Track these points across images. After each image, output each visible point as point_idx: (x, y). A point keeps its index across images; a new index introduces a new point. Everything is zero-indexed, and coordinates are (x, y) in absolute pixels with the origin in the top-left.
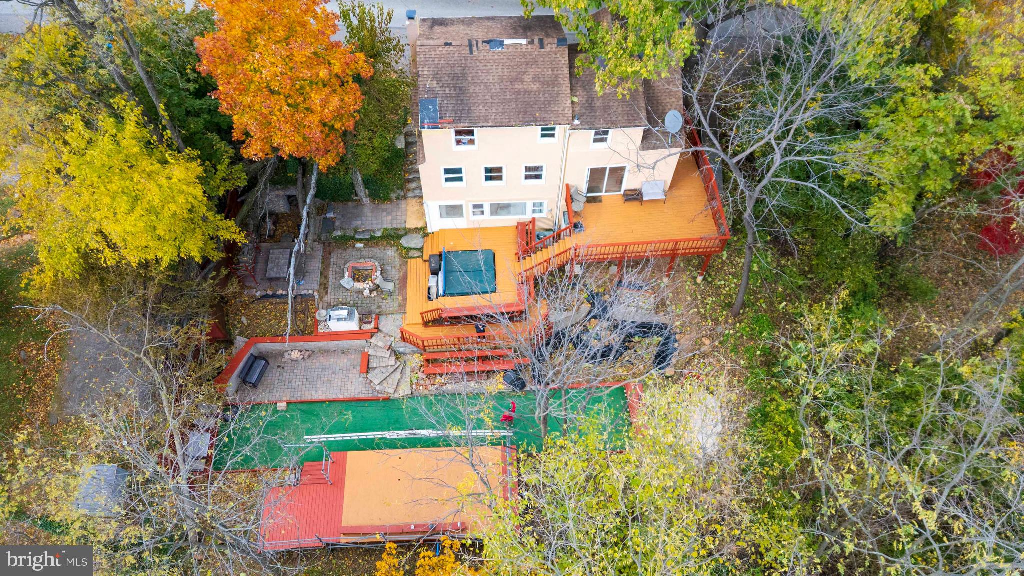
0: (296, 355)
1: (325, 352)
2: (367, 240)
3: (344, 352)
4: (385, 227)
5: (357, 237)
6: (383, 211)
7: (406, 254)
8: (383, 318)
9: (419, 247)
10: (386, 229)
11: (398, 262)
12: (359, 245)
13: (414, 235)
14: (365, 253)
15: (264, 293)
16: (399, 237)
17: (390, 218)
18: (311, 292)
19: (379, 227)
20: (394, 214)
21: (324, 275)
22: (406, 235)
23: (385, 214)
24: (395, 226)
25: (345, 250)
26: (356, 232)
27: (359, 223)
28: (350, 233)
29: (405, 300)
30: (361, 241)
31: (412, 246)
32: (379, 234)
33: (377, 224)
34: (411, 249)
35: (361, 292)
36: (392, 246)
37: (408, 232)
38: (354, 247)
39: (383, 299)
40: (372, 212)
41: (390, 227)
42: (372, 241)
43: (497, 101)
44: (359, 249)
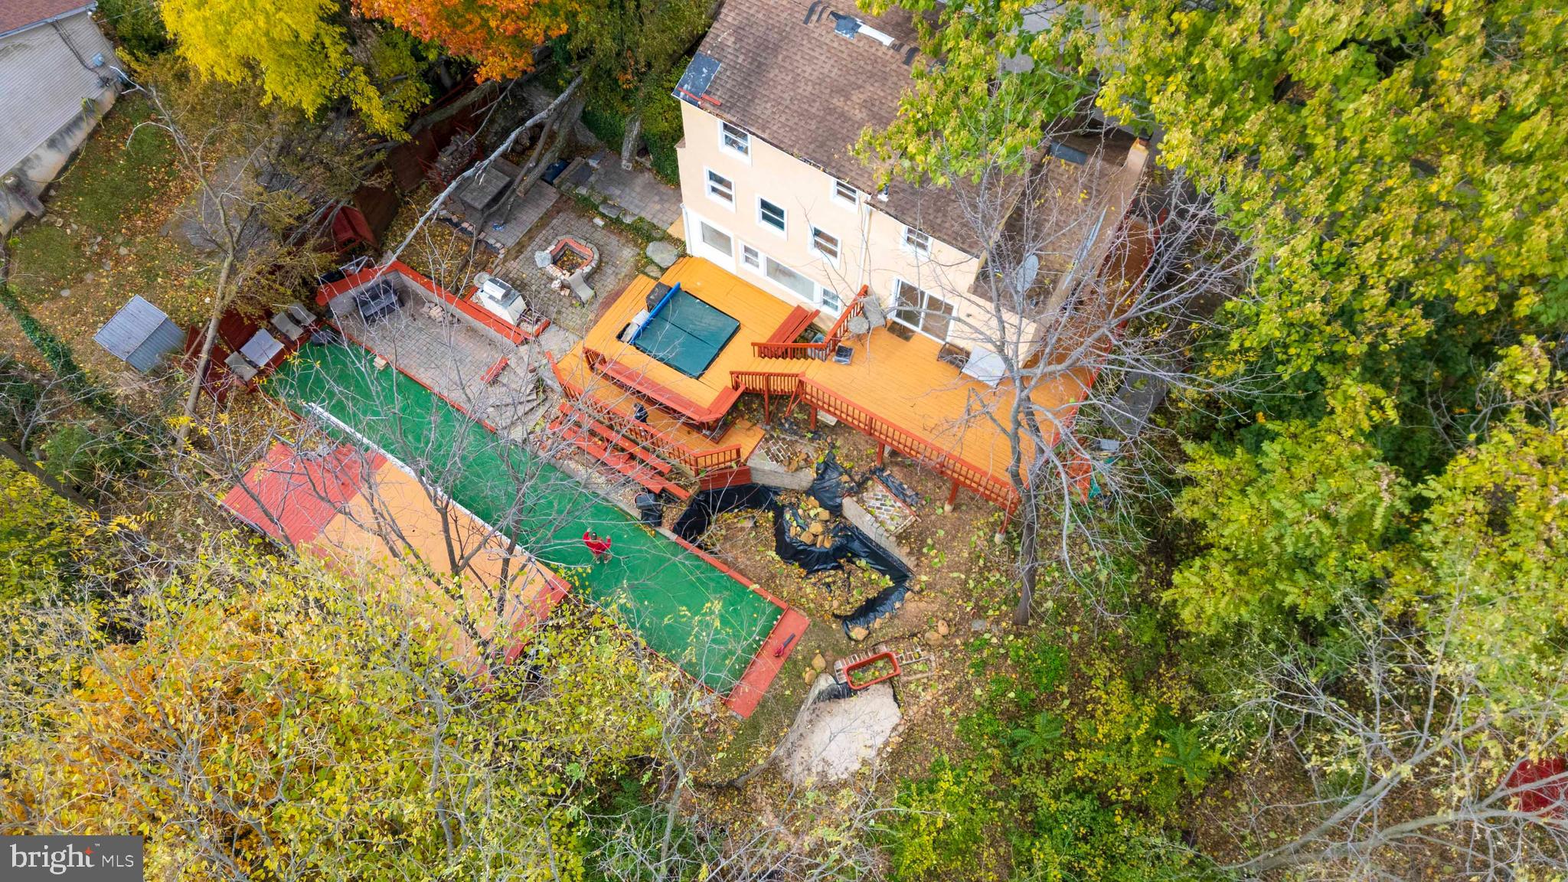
0: (436, 312)
1: (471, 331)
2: (611, 219)
3: (491, 343)
4: (643, 215)
5: (601, 209)
6: (659, 193)
7: (643, 265)
8: (553, 329)
9: (663, 265)
10: (641, 219)
11: (625, 271)
12: (598, 221)
13: (670, 247)
14: (598, 236)
15: (449, 216)
16: (650, 239)
17: (658, 207)
18: (498, 245)
19: (636, 211)
20: (667, 205)
21: (530, 235)
22: (661, 239)
23: (657, 198)
24: (655, 221)
25: (579, 217)
26: (604, 201)
27: (618, 192)
28: (596, 199)
29: (596, 322)
30: (603, 216)
31: (657, 259)
32: (628, 220)
33: (637, 206)
34: (652, 262)
35: (551, 279)
36: (636, 245)
37: (667, 238)
38: (591, 220)
39: (572, 305)
40: (644, 188)
41: (648, 218)
42: (614, 224)
43: (795, 108)
44: (595, 226)
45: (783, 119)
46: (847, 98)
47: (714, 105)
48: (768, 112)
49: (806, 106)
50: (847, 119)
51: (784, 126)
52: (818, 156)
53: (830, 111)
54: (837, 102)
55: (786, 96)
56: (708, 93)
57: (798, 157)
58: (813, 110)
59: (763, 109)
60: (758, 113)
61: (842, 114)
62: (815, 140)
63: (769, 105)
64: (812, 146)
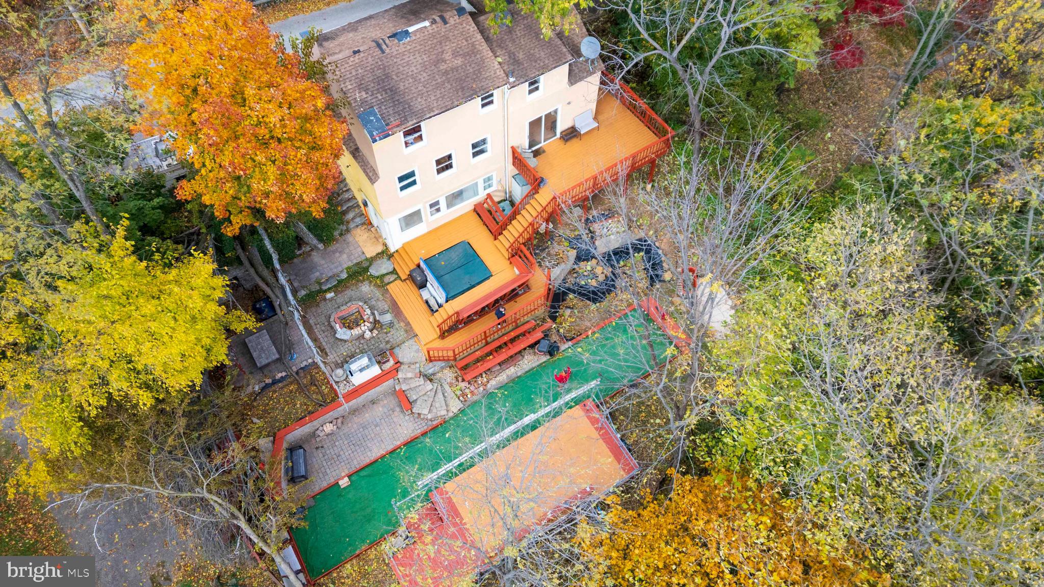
0: (328, 428)
1: (355, 411)
2: (335, 286)
3: (373, 402)
4: (345, 266)
5: (324, 288)
6: (334, 252)
7: (381, 283)
8: (397, 351)
9: (391, 269)
10: (348, 268)
11: (378, 293)
12: (329, 295)
13: (379, 262)
14: (340, 299)
15: (263, 384)
16: (366, 269)
17: (345, 256)
18: (310, 361)
19: (340, 269)
20: (347, 251)
21: (313, 339)
22: (371, 264)
23: (337, 254)
24: (355, 262)
25: (318, 305)
26: (320, 284)
27: (318, 274)
28: (315, 288)
29: (408, 324)
30: (329, 290)
31: (384, 271)
32: (344, 276)
33: (336, 267)
34: (384, 275)
35: (362, 336)
36: (362, 282)
37: (371, 260)
38: (325, 299)
39: (386, 333)
40: (324, 258)
41: (350, 264)
42: (340, 286)
43: (431, 88)
44: (332, 299)
45: (433, 98)
46: (444, 61)
47: (398, 126)
48: (423, 102)
49: (434, 83)
50: (456, 69)
51: (437, 100)
52: (468, 94)
53: (446, 73)
54: (443, 67)
55: (420, 88)
56: (387, 125)
57: (461, 104)
58: (439, 80)
59: (419, 104)
60: (420, 107)
61: (452, 69)
62: (457, 91)
63: (419, 100)
64: (460, 93)
